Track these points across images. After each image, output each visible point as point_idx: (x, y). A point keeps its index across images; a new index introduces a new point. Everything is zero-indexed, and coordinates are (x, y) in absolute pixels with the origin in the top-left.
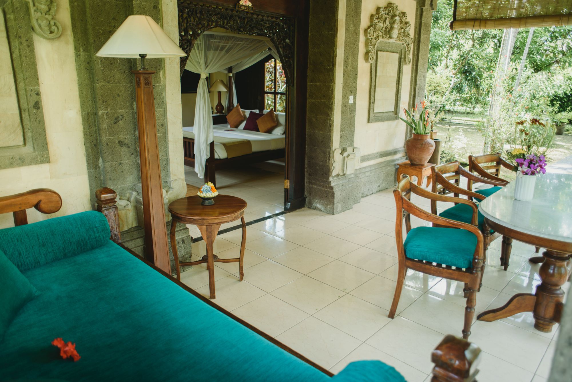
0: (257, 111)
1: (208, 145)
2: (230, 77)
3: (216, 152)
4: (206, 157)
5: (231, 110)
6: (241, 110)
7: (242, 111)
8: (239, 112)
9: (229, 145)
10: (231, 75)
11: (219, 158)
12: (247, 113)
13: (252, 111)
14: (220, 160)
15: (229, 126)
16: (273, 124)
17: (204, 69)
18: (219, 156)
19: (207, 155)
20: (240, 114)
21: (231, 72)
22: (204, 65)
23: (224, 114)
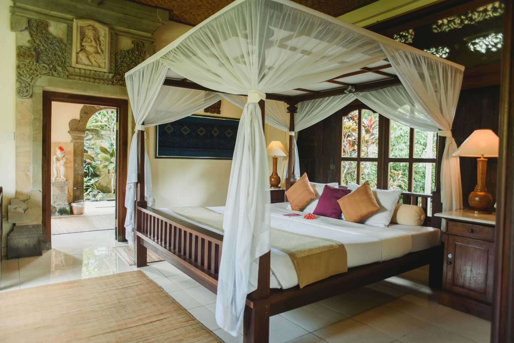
0: (335, 185)
1: (255, 261)
2: (291, 137)
3: (273, 273)
4: (246, 290)
5: (292, 184)
6: (309, 183)
7: (312, 186)
8: (307, 186)
9: (303, 255)
10: (293, 134)
11: (279, 287)
12: (320, 188)
13: (329, 184)
14: (280, 291)
15: (289, 207)
16: (372, 209)
17: (257, 82)
18: (279, 284)
19: (250, 284)
20: (309, 190)
21: (293, 131)
22: (257, 72)
23: (281, 189)
